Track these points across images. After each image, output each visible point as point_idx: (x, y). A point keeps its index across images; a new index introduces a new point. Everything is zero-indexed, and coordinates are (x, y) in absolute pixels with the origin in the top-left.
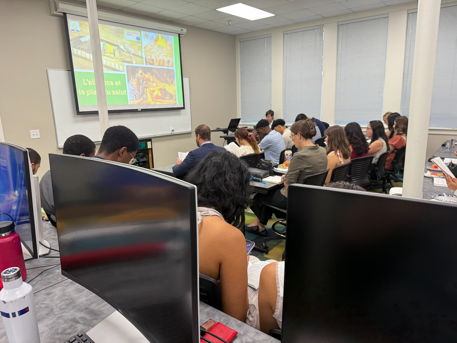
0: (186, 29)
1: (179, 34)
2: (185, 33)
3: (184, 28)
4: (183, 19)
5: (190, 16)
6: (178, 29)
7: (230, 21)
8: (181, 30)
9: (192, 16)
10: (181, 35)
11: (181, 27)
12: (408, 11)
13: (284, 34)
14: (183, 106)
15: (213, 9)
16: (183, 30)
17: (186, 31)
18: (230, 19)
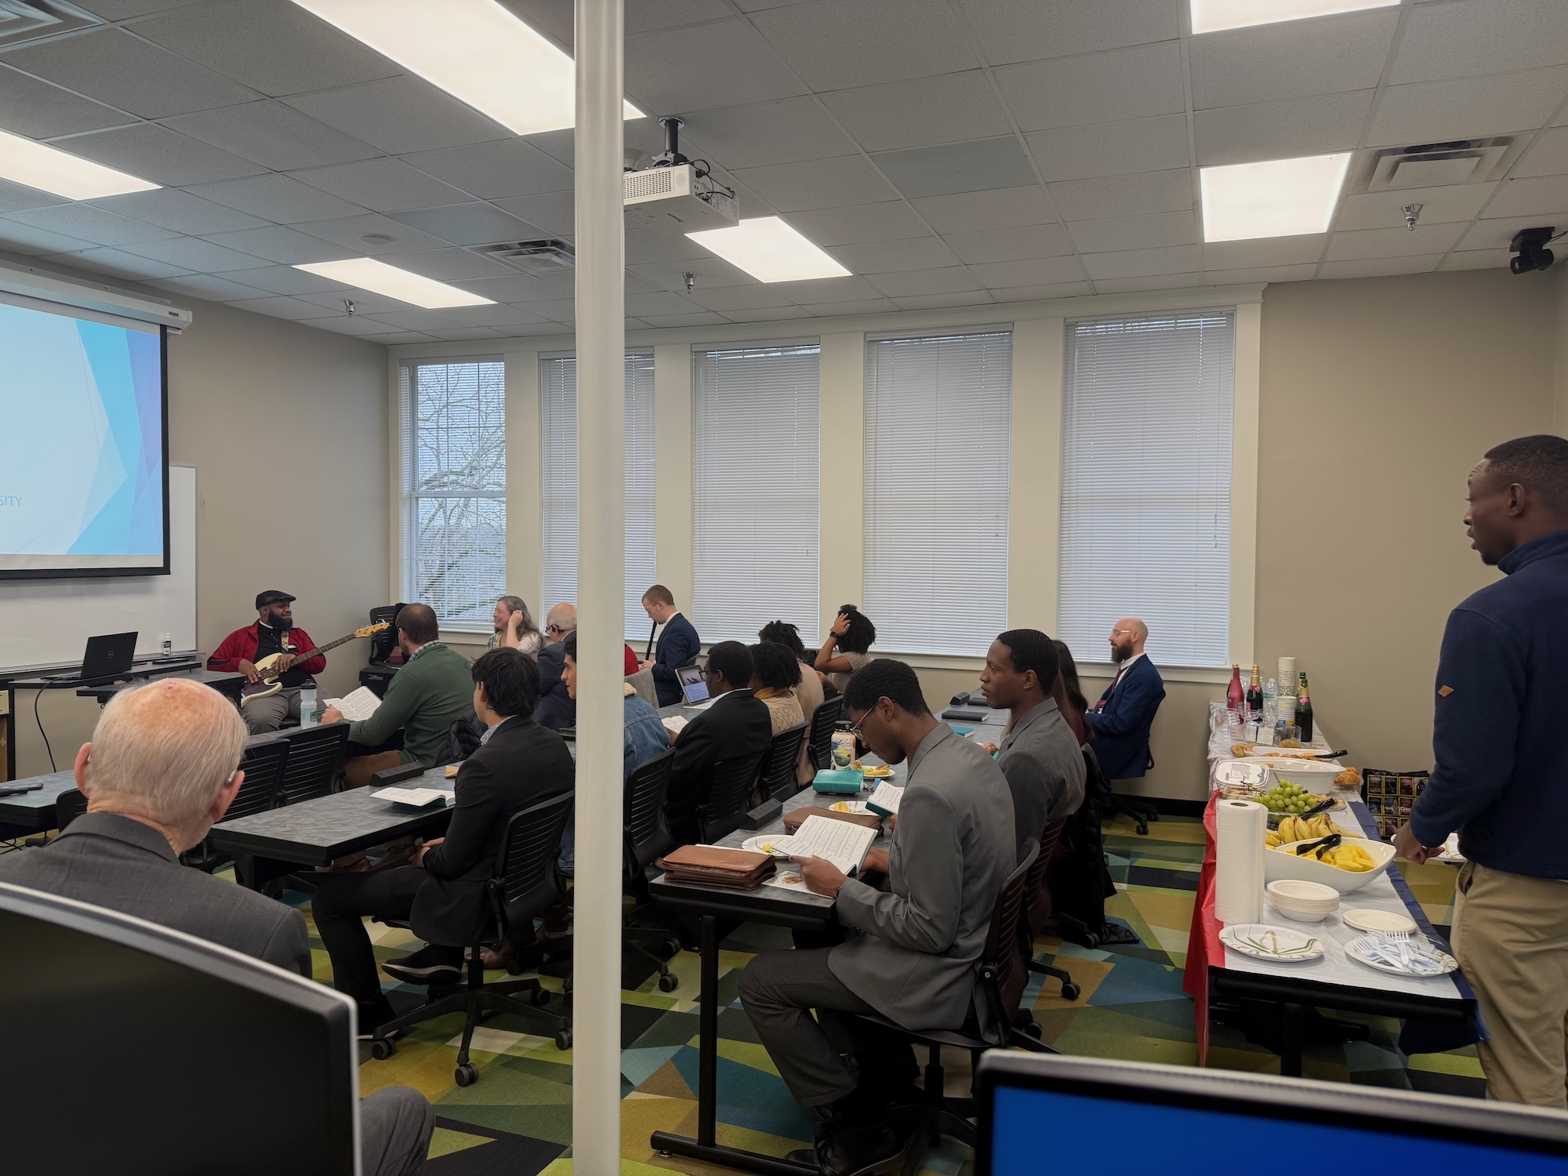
0: (190, 313)
1: (163, 328)
2: (187, 325)
3: (182, 307)
4: (176, 279)
5: (200, 273)
6: (162, 311)
7: (351, 303)
8: (170, 313)
9: (210, 274)
10: (169, 331)
11: (174, 305)
12: (865, 333)
13: (541, 358)
14: (160, 564)
15: (279, 264)
16: (177, 315)
17: (191, 317)
18: (351, 298)
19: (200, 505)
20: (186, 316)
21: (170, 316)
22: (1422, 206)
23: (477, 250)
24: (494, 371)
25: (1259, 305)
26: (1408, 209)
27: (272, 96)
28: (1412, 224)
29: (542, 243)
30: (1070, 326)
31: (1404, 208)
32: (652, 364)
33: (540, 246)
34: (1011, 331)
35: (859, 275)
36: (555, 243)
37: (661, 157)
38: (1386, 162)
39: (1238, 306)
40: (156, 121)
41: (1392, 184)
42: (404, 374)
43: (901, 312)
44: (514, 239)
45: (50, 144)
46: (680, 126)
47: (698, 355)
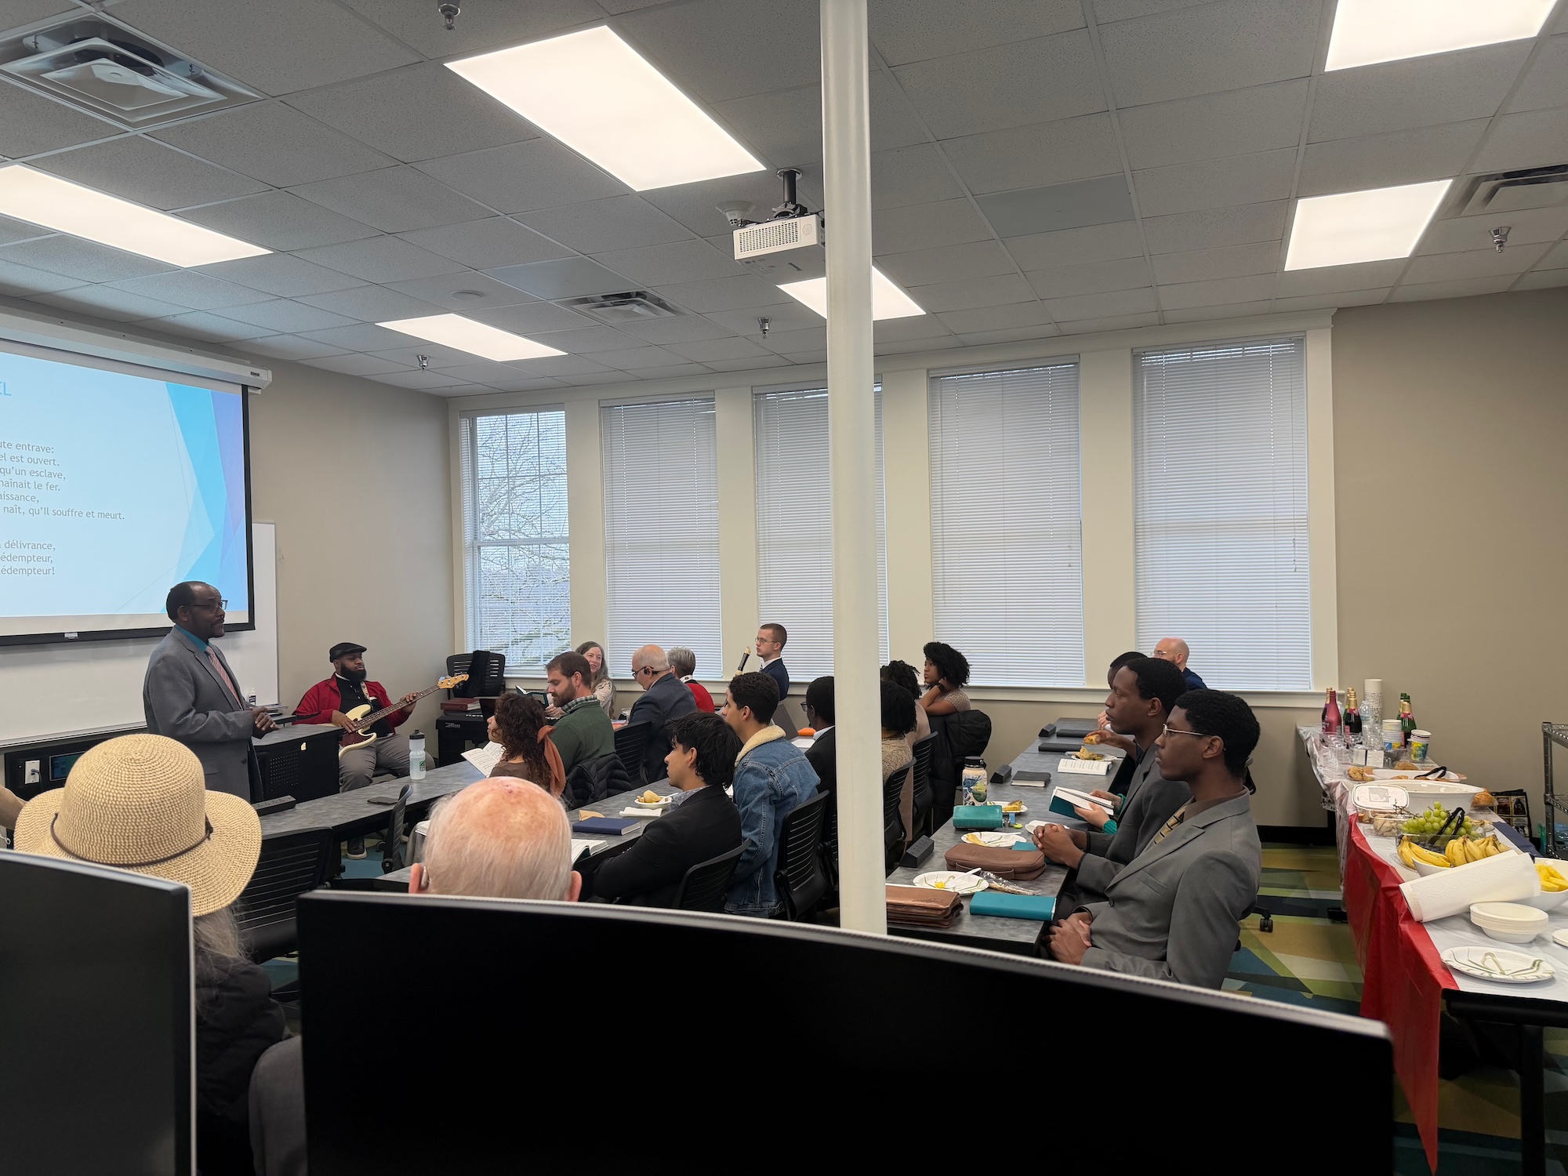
0: (270, 372)
1: (245, 388)
2: (268, 384)
3: (262, 367)
4: (260, 340)
5: (283, 334)
6: (243, 372)
7: (424, 358)
8: (252, 373)
9: (293, 334)
10: (250, 390)
11: (253, 365)
12: (928, 370)
13: (601, 406)
14: (246, 620)
15: (364, 323)
16: (258, 375)
17: (270, 376)
18: (424, 352)
19: (279, 559)
20: (266, 376)
21: (252, 376)
22: (1510, 228)
23: (562, 303)
24: (555, 421)
25: (1330, 330)
26: (1497, 232)
27: (406, 162)
28: (1500, 246)
29: (628, 295)
30: (1136, 357)
31: (1492, 231)
32: (713, 407)
33: (625, 298)
34: (1077, 363)
35: (932, 314)
36: (638, 294)
37: (781, 209)
38: (1484, 188)
39: (1307, 332)
40: (285, 189)
41: (1487, 207)
42: (465, 425)
43: (964, 347)
44: (598, 291)
45: (176, 215)
46: (798, 177)
47: (758, 396)
